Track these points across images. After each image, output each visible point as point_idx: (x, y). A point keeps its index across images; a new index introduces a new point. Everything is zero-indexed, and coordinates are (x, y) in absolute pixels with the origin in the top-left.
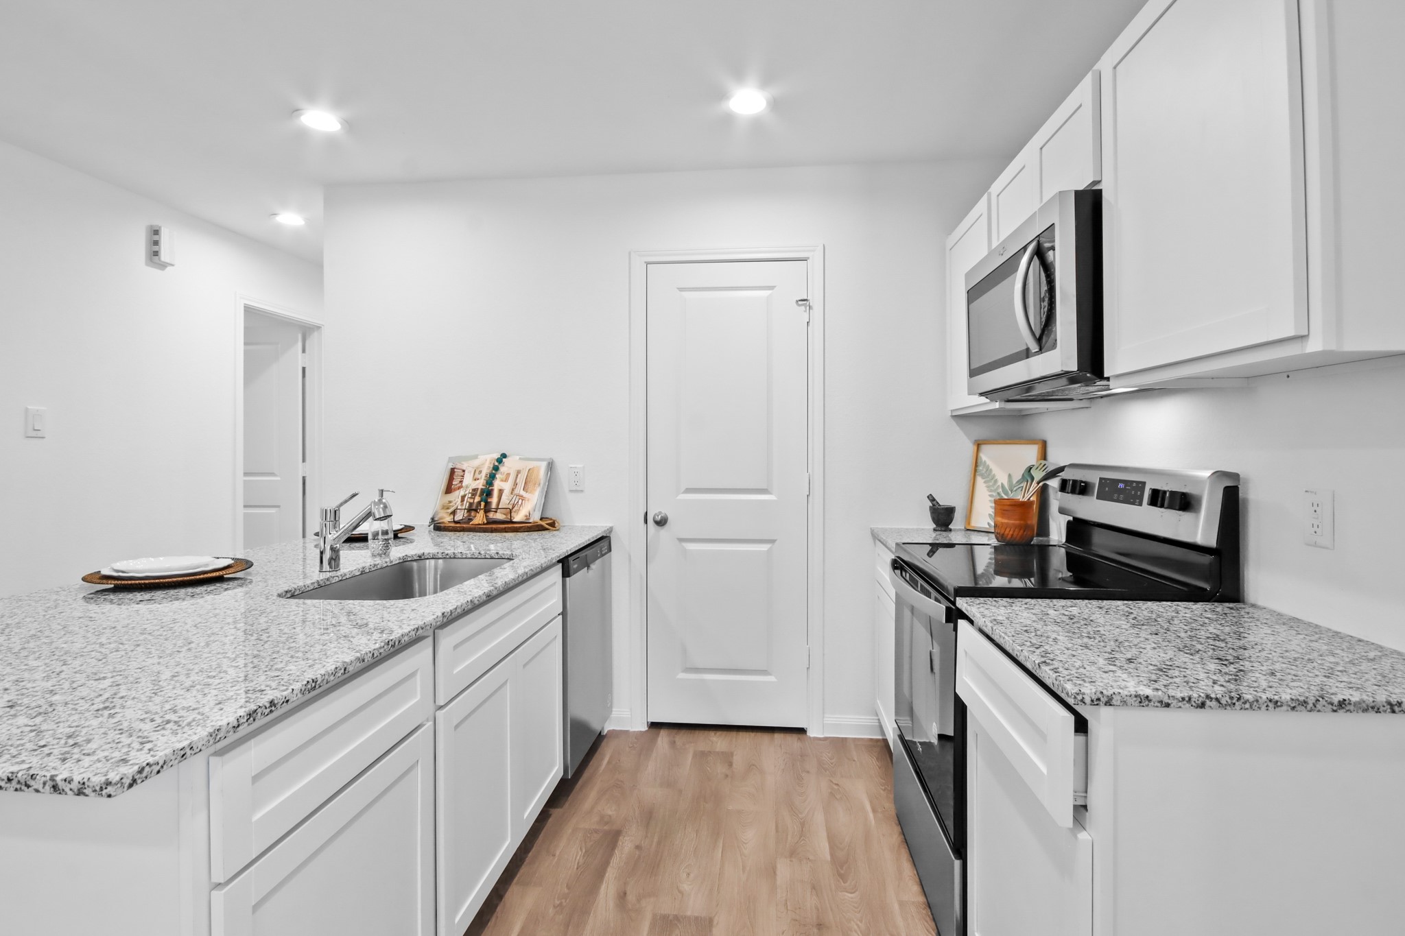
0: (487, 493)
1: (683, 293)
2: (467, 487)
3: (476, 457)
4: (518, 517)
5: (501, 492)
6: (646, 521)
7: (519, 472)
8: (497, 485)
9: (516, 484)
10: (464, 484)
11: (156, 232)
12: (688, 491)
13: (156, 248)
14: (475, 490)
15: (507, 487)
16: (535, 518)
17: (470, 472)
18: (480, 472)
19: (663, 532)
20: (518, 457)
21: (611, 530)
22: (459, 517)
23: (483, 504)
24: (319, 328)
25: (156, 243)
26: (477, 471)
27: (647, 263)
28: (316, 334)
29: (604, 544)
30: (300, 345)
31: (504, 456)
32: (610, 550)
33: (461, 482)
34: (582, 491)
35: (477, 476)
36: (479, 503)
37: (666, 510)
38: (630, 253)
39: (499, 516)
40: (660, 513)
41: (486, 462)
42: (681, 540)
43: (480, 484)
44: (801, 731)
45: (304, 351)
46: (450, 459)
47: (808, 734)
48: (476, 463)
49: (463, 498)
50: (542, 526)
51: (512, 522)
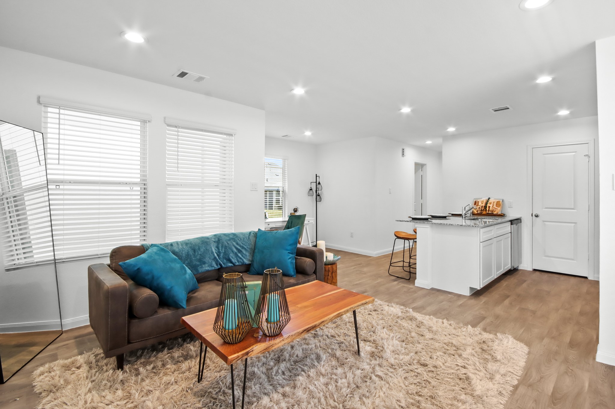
0: (485, 207)
1: (545, 155)
2: (480, 205)
3: (481, 198)
4: (495, 213)
5: (489, 207)
6: (532, 216)
7: (494, 202)
8: (488, 205)
9: (493, 205)
10: (479, 205)
11: (403, 150)
12: (546, 208)
13: (403, 153)
14: (482, 206)
15: (491, 206)
16: (500, 213)
17: (480, 202)
18: (483, 202)
19: (537, 219)
20: (493, 199)
21: (521, 217)
22: (479, 212)
23: (485, 209)
24: (426, 164)
25: (403, 152)
26: (482, 202)
27: (533, 148)
28: (425, 166)
29: (519, 220)
30: (421, 169)
31: (489, 198)
32: (521, 222)
33: (478, 204)
34: (512, 207)
35: (482, 203)
36: (484, 209)
37: (538, 213)
38: (527, 146)
39: (490, 212)
40: (537, 214)
41: (485, 199)
42: (544, 221)
43: (484, 205)
44: (586, 278)
45: (422, 171)
46: (474, 199)
47: (588, 279)
48: (482, 200)
49: (479, 208)
50: (502, 215)
51: (493, 214)
